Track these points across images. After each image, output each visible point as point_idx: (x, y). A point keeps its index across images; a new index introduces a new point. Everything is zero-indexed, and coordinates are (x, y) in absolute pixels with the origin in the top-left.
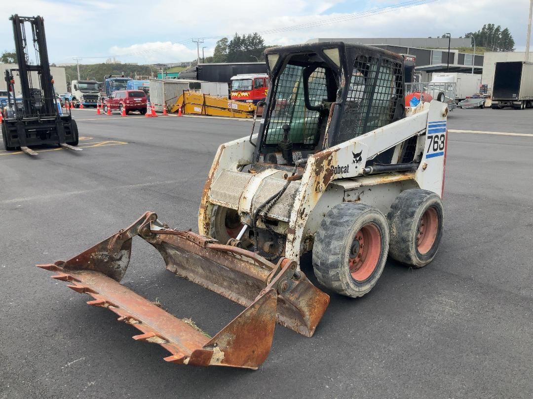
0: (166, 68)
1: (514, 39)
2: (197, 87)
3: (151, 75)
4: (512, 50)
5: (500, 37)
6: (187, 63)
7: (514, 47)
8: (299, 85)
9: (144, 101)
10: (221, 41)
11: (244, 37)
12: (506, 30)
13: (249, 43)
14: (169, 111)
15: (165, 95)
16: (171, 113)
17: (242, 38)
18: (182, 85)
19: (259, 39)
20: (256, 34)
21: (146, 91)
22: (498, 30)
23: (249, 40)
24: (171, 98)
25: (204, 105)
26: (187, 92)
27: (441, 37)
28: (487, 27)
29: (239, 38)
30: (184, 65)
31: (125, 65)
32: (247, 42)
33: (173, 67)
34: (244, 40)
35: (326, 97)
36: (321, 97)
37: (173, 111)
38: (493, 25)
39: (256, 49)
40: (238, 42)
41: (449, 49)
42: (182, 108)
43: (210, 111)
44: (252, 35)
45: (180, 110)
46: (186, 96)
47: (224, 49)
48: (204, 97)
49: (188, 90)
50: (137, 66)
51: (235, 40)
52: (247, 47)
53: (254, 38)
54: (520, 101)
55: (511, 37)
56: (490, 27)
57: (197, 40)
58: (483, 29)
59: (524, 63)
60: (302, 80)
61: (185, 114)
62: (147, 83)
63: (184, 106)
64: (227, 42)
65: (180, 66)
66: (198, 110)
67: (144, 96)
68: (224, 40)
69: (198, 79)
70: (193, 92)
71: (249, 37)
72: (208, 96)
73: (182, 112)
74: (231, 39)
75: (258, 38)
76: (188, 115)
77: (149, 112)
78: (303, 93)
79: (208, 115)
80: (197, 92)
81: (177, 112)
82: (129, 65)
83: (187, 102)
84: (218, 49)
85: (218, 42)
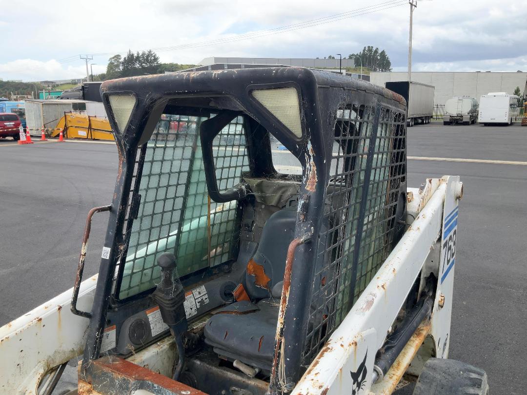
0: (54, 85)
1: (391, 60)
2: (81, 107)
3: (31, 95)
4: (390, 70)
5: (379, 58)
6: (78, 80)
7: (391, 68)
8: (193, 153)
9: (17, 126)
10: (113, 58)
11: (138, 54)
12: (383, 52)
13: (144, 60)
14: (48, 136)
15: (44, 118)
16: (52, 138)
17: (135, 55)
18: (64, 106)
19: (154, 57)
20: (150, 52)
21: (22, 114)
22: (376, 51)
23: (143, 57)
24: (52, 120)
25: (90, 128)
26: (70, 114)
27: (327, 58)
28: (367, 49)
29: (133, 55)
30: (74, 83)
31: (8, 83)
32: (141, 59)
33: (63, 84)
34: (138, 57)
35: (247, 169)
36: (239, 170)
37: (54, 135)
38: (372, 47)
39: (151, 66)
40: (131, 59)
41: (341, 69)
42: (63, 132)
43: (97, 135)
44: (147, 53)
45: (61, 134)
46: (69, 119)
47: (118, 66)
48: (90, 120)
49: (71, 112)
50: (21, 83)
51: (128, 57)
52: (142, 64)
53: (148, 56)
54: (409, 118)
55: (388, 58)
56: (370, 49)
57: (86, 57)
58: (364, 50)
59: (411, 83)
60: (199, 143)
61: (67, 138)
62: (22, 104)
63: (66, 129)
64: (120, 59)
65: (70, 83)
66: (83, 133)
67: (18, 120)
68: (117, 57)
69: (84, 99)
70: (77, 114)
71: (143, 54)
72: (94, 119)
73: (64, 136)
74: (124, 56)
75: (154, 55)
76: (71, 139)
77: (23, 137)
78: (203, 167)
79: (94, 140)
80: (82, 113)
81: (58, 136)
82: (13, 82)
83: (69, 125)
84: (111, 66)
85: (111, 59)
